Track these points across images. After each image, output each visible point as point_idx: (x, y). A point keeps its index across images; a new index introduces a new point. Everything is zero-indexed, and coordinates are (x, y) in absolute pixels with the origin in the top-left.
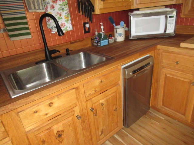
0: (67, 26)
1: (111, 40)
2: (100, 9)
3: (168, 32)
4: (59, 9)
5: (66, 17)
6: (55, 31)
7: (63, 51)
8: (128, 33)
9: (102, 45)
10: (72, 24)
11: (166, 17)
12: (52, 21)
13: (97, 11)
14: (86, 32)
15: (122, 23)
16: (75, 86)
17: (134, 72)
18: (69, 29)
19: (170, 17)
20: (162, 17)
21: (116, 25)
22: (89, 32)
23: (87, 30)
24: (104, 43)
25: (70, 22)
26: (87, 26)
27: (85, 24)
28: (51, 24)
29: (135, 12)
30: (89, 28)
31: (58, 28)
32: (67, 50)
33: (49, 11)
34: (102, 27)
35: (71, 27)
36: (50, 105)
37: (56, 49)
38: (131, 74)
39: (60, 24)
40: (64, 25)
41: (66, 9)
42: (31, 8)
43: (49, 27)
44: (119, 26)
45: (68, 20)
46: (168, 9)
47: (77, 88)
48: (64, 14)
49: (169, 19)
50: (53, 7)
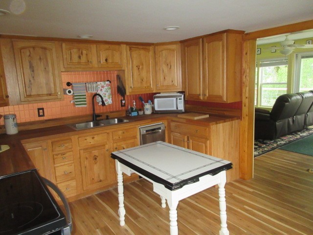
0: (109, 101)
1: (141, 113)
2: (130, 92)
3: (179, 109)
4: (105, 91)
5: (108, 96)
6: (101, 103)
7: (104, 117)
8: (153, 108)
9: (132, 115)
10: (112, 100)
11: (177, 99)
12: (100, 98)
13: (128, 93)
14: (122, 106)
15: (150, 101)
16: (107, 131)
17: (147, 131)
18: (109, 103)
19: (179, 99)
20: (175, 99)
21: (145, 103)
22: (124, 106)
23: (123, 104)
24: (134, 114)
25: (111, 99)
26: (123, 102)
27: (121, 101)
28: (99, 99)
29: (158, 95)
30: (125, 103)
31: (103, 102)
32: (107, 116)
33: (99, 92)
34: (134, 103)
35: (111, 102)
36: (93, 138)
37: (101, 115)
38: (145, 132)
39: (104, 100)
40: (106, 100)
41: (109, 91)
42: (89, 91)
43: (98, 101)
44: (148, 104)
45: (109, 98)
46: (179, 94)
47: (108, 133)
48: (107, 94)
49: (178, 100)
50: (101, 90)
